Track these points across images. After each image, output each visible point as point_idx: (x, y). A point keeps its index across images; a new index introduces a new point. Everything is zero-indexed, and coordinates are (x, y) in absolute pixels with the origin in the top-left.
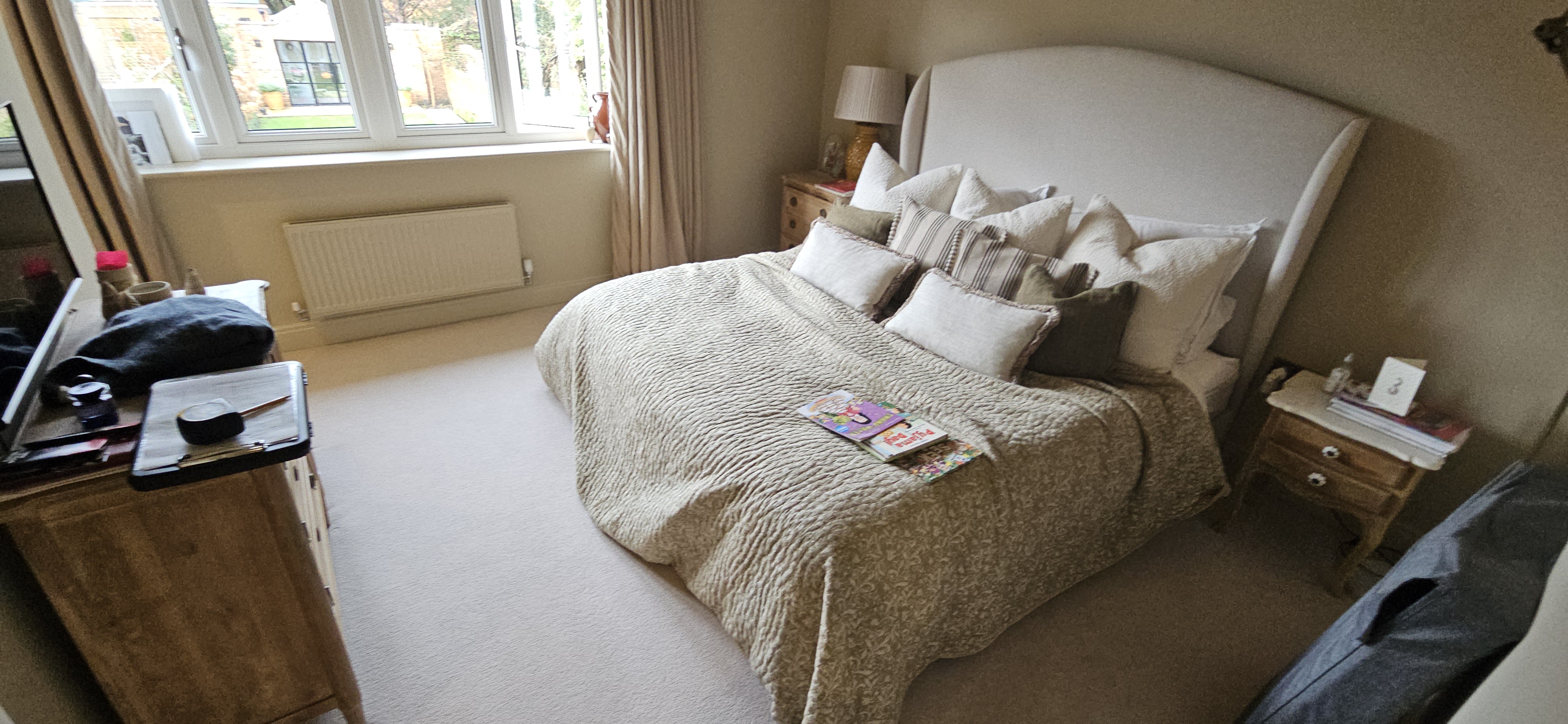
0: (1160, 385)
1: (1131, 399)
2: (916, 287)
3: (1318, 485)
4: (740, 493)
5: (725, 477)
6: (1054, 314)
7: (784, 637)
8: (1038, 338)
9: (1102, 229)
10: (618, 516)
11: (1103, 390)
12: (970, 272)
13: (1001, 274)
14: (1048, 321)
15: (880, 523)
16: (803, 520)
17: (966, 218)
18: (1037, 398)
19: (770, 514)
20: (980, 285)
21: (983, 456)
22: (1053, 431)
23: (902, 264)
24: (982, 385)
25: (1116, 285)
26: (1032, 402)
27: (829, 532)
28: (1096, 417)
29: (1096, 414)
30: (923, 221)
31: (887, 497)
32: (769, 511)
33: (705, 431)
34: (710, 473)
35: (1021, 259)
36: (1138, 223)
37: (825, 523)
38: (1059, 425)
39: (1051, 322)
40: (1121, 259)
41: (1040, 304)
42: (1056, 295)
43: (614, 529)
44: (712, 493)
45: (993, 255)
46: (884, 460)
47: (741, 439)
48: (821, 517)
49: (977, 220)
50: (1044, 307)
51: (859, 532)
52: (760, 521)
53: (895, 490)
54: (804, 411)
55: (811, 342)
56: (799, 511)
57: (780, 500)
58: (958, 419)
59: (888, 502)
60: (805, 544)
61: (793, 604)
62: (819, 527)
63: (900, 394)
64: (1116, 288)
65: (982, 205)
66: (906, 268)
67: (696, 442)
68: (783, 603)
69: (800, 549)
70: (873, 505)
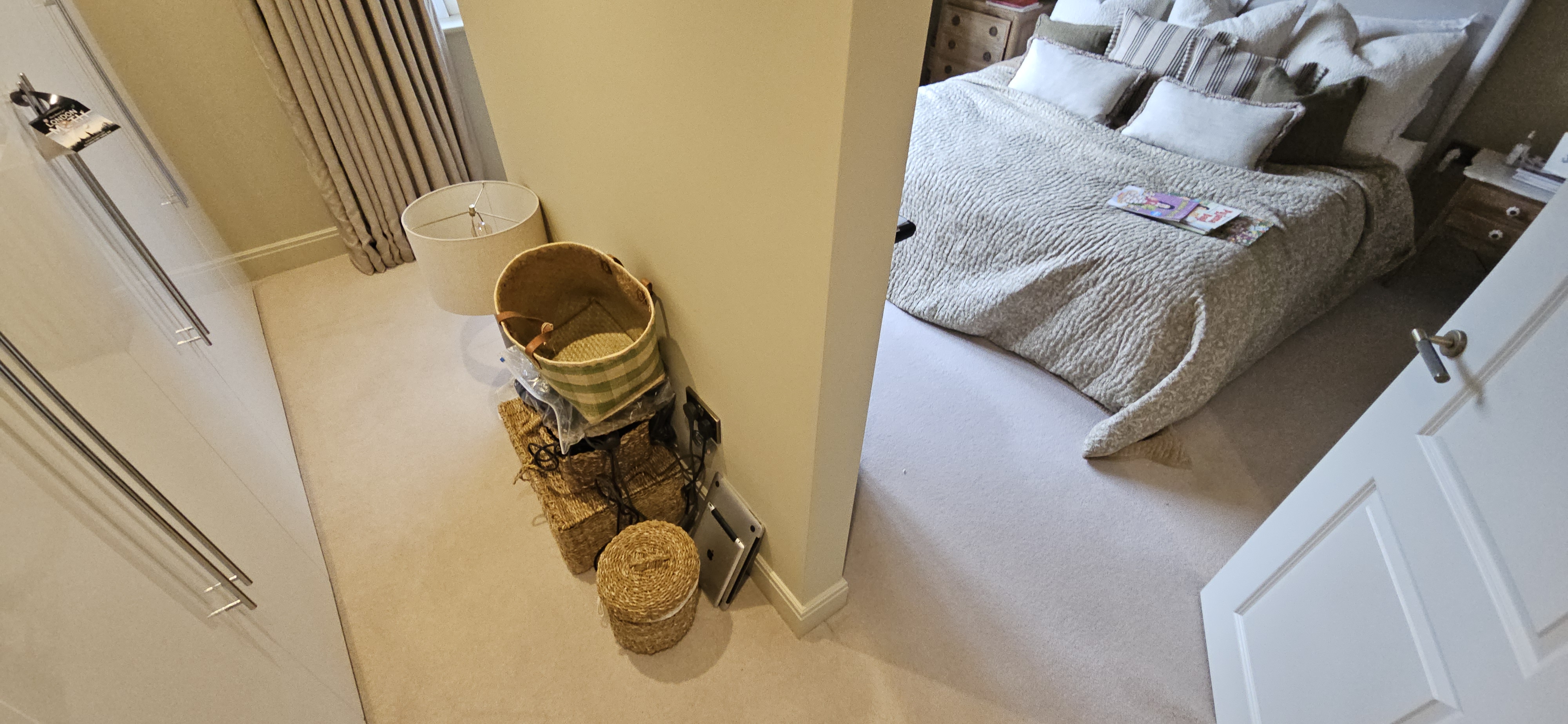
0: (1376, 166)
1: (1360, 179)
2: (1148, 95)
3: (1498, 239)
4: (1095, 265)
5: (1078, 255)
6: (1300, 109)
7: (1149, 362)
8: (1284, 132)
9: (1331, 30)
10: (935, 302)
11: (1334, 173)
12: (1205, 76)
13: (1235, 77)
14: (1295, 116)
15: (1224, 275)
16: (1168, 277)
17: (1194, 26)
18: (1286, 182)
19: (1133, 277)
20: (1214, 88)
21: (1274, 227)
22: (1312, 206)
23: (1135, 75)
24: (1235, 175)
25: (1349, 80)
26: (1283, 186)
27: (1192, 283)
28: (1337, 194)
29: (1337, 192)
30: (1151, 32)
31: (1223, 258)
32: (1131, 275)
33: (1043, 223)
34: (1057, 255)
35: (1254, 62)
36: (1363, 23)
37: (1187, 278)
38: (1314, 202)
39: (1297, 117)
40: (1353, 55)
41: (1285, 102)
42: (1297, 93)
43: (933, 313)
44: (1064, 269)
45: (1228, 59)
46: (1204, 233)
47: (1081, 227)
48: (1181, 274)
49: (1206, 27)
50: (1290, 104)
51: (1212, 282)
52: (1122, 283)
53: (1225, 253)
54: (1113, 202)
55: (1079, 150)
56: (1161, 271)
57: (1141, 266)
58: (1244, 201)
59: (1224, 261)
60: (1174, 293)
61: (1160, 337)
62: (1182, 281)
63: (1181, 185)
64: (1350, 83)
65: (1205, 13)
66: (1139, 78)
67: (1037, 232)
68: (1150, 338)
69: (1169, 297)
70: (1215, 264)
